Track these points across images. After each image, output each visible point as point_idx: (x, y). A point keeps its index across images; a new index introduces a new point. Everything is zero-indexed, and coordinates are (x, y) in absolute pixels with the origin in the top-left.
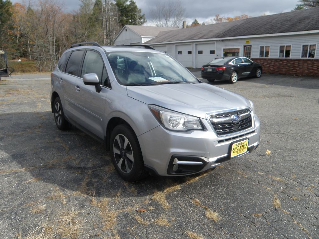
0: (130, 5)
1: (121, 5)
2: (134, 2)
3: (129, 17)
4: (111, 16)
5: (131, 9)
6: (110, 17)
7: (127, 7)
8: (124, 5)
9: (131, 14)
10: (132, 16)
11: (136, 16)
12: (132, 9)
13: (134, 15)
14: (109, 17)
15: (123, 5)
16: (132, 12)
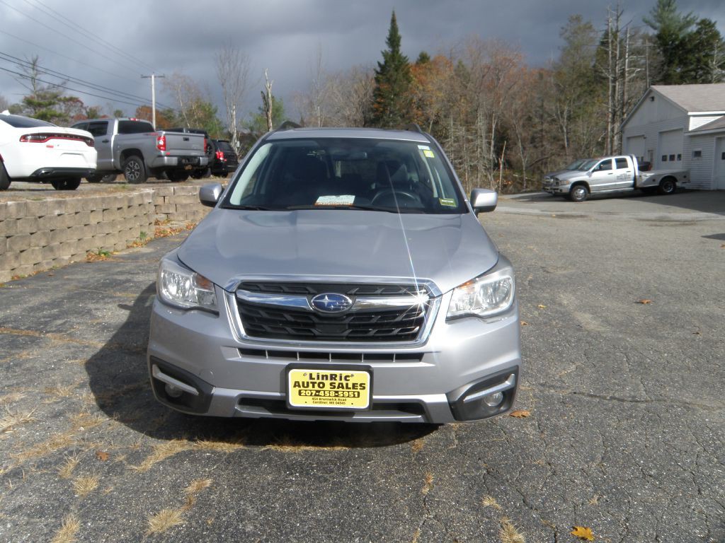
0: (698, 32)
1: (671, 35)
2: (710, 23)
3: (692, 64)
4: (629, 67)
5: (699, 43)
6: (627, 69)
7: (687, 40)
8: (681, 36)
9: (696, 55)
10: (699, 60)
11: (712, 61)
12: (701, 43)
13: (705, 59)
14: (624, 69)
15: (677, 35)
16: (700, 51)
